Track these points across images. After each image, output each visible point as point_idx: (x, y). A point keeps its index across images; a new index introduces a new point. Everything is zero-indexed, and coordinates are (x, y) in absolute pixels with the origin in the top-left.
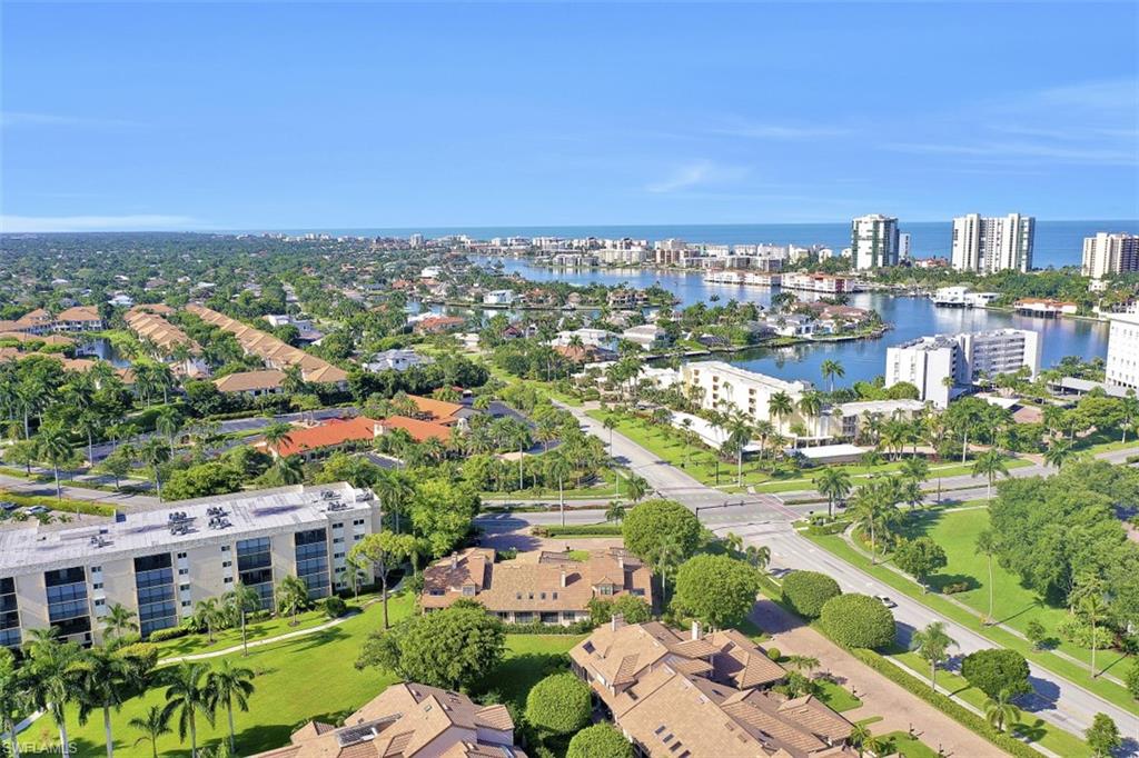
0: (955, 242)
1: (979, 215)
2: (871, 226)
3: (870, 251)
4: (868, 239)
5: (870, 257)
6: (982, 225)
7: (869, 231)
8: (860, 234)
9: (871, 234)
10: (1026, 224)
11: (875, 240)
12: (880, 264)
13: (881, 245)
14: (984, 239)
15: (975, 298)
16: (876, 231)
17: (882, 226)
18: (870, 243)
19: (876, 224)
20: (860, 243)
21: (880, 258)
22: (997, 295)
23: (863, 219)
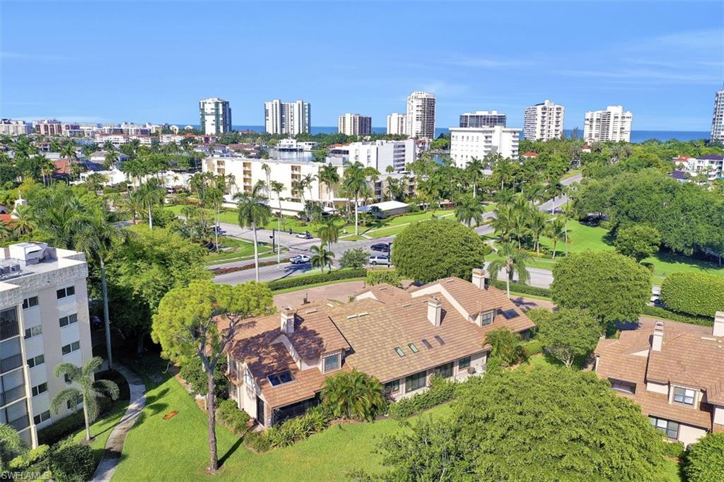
0: (267, 118)
1: (280, 101)
2: (213, 106)
3: (214, 123)
4: (212, 114)
5: (214, 127)
6: (282, 106)
7: (212, 109)
8: (206, 111)
9: (214, 111)
10: (307, 107)
11: (217, 115)
12: (222, 131)
13: (221, 119)
14: (284, 116)
15: (303, 145)
16: (217, 110)
17: (221, 105)
18: (213, 117)
19: (217, 104)
20: (206, 117)
21: (221, 127)
22: (316, 143)
23: (208, 101)
